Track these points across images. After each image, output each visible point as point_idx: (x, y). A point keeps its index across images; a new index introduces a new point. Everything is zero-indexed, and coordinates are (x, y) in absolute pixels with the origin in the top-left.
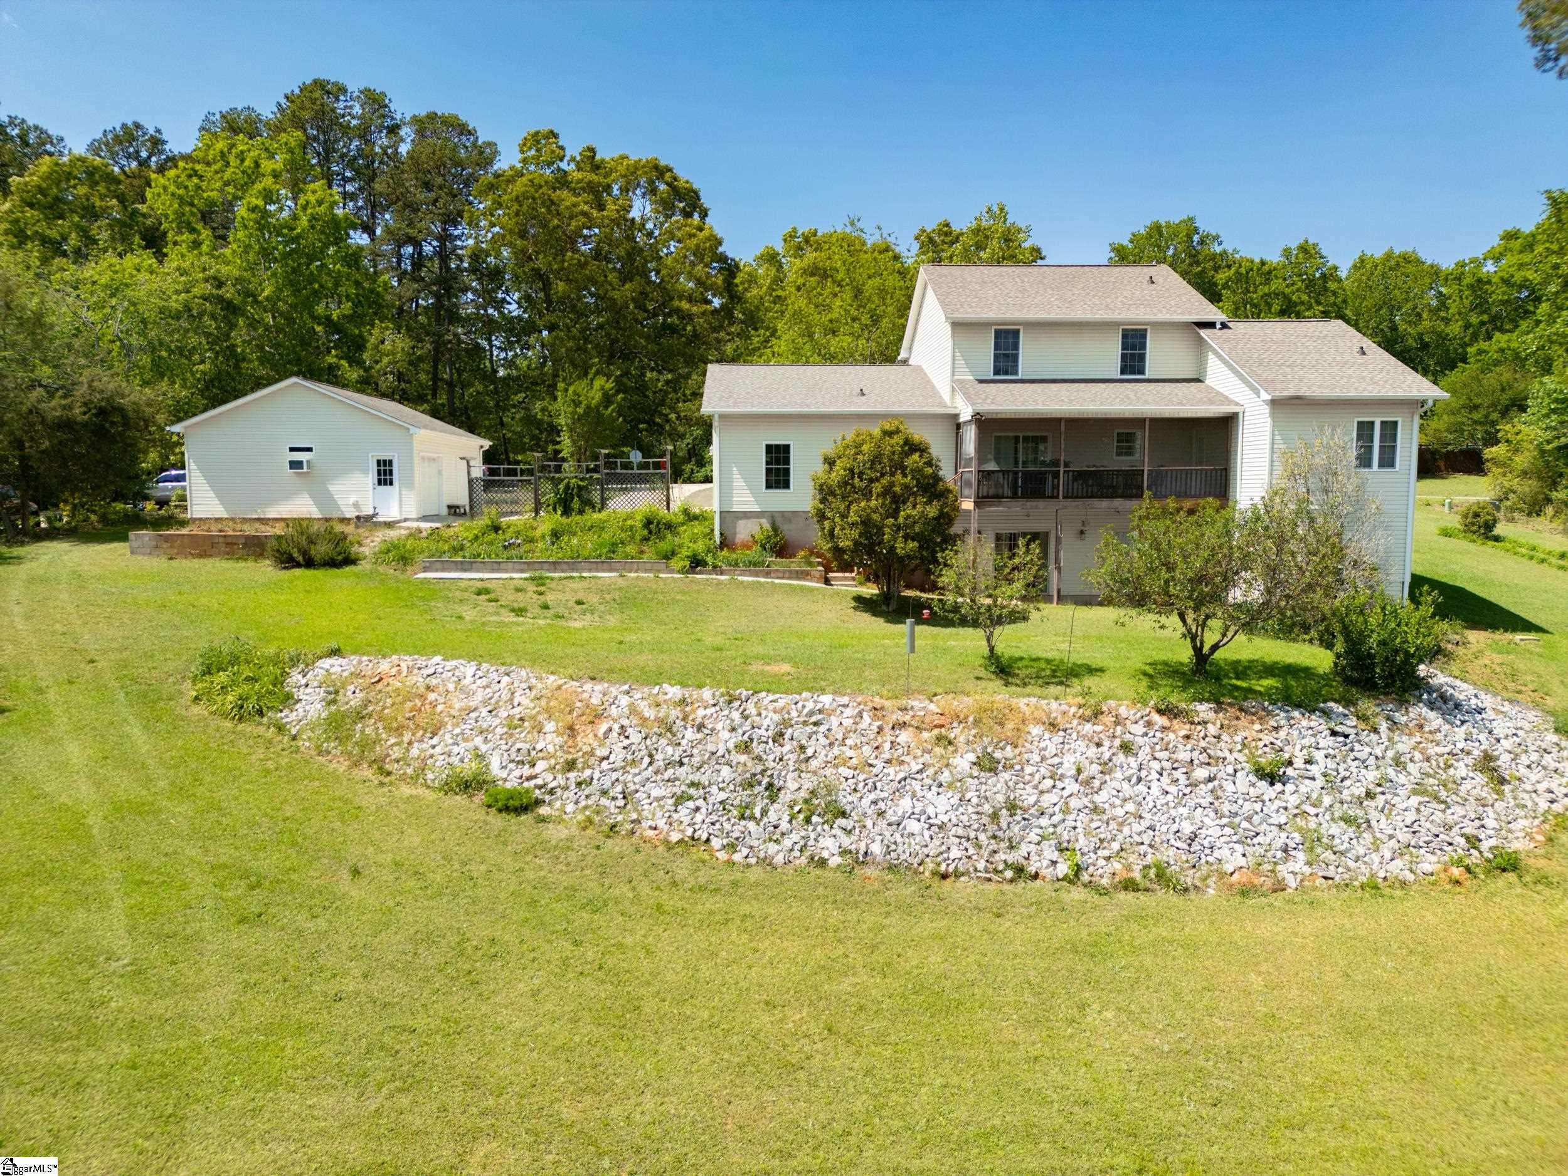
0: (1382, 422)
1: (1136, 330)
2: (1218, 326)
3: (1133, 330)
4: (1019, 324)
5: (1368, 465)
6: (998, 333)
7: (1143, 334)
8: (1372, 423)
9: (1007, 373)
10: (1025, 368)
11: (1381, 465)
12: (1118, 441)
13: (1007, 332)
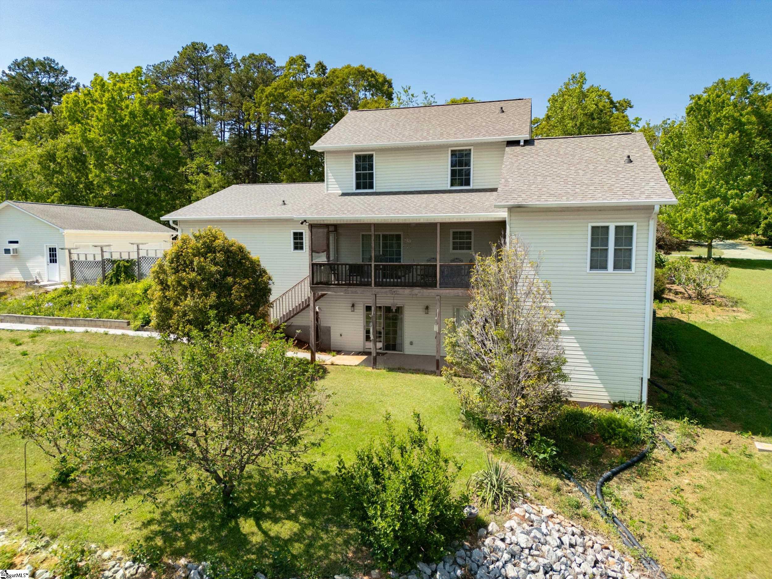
0: (617, 227)
1: (462, 150)
2: (522, 143)
3: (459, 150)
4: (373, 150)
5: (604, 267)
6: (358, 158)
7: (468, 154)
8: (607, 228)
9: (365, 188)
10: (379, 184)
11: (616, 267)
12: (454, 238)
13: (365, 157)
